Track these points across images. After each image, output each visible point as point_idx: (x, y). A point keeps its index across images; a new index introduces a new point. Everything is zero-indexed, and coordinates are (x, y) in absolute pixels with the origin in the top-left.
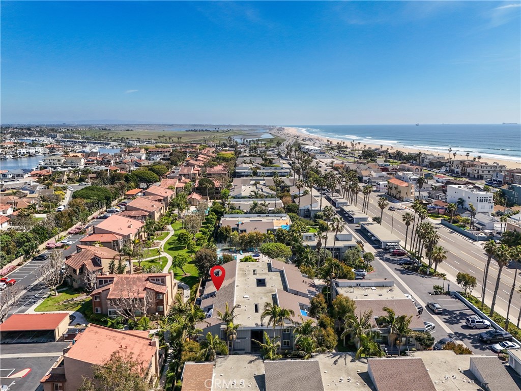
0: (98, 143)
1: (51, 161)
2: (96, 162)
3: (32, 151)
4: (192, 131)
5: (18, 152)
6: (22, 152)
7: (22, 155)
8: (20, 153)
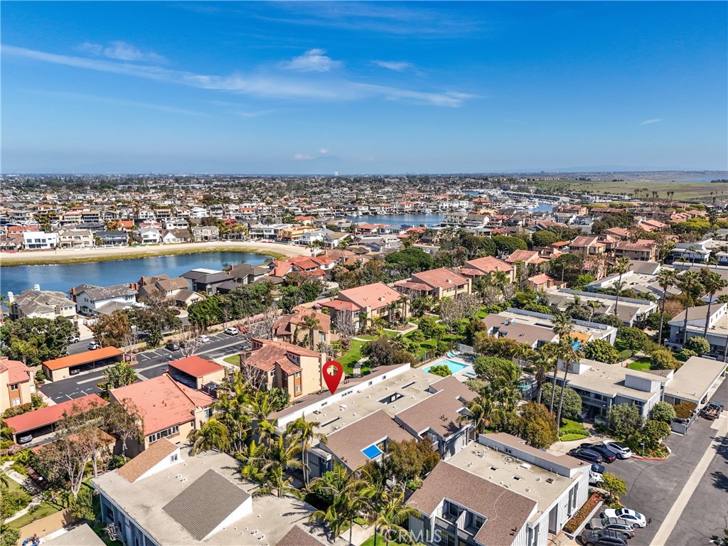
0: (546, 198)
1: (453, 218)
2: (501, 222)
3: (456, 205)
4: (719, 181)
5: (440, 205)
6: (444, 205)
7: (443, 210)
8: (442, 207)
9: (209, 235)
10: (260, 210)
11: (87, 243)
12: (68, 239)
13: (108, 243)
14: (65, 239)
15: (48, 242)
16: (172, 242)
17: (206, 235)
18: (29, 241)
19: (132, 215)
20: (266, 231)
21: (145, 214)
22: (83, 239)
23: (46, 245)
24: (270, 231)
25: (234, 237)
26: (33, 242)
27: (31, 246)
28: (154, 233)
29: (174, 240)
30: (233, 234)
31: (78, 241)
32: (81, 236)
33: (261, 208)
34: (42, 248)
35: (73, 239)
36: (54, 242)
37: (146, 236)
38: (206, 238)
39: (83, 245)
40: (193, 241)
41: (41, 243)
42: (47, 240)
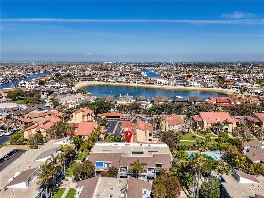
9: (214, 85)
10: (257, 77)
11: (173, 84)
12: (168, 82)
13: (179, 85)
14: (167, 83)
15: (163, 83)
16: (200, 87)
17: (213, 85)
18: (158, 82)
19: (202, 76)
20: (238, 86)
21: (207, 76)
22: (172, 83)
23: (162, 84)
24: (240, 86)
25: (224, 87)
26: (159, 83)
27: (158, 84)
28: (194, 83)
29: (200, 86)
30: (224, 86)
31: (170, 83)
32: (171, 82)
33: (257, 76)
34: (161, 84)
35: (169, 82)
36: (164, 83)
37: (191, 84)
38: (213, 86)
39: (171, 85)
40: (207, 87)
41: (161, 83)
42: (162, 82)
